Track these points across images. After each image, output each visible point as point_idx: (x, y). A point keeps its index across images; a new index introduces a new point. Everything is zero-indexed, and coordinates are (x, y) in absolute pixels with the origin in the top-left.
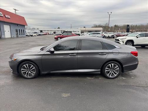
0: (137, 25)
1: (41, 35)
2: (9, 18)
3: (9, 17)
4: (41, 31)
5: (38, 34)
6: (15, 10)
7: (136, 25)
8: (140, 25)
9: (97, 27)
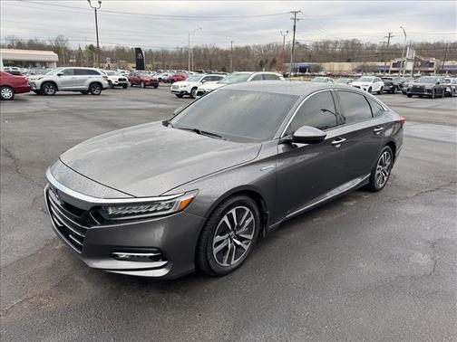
0: (153, 50)
7: (148, 49)
8: (159, 49)
9: (25, 49)
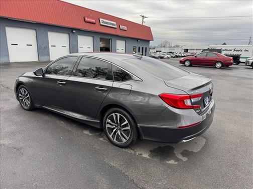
1: (180, 57)
2: (126, 30)
3: (125, 28)
4: (186, 51)
5: (173, 56)
6: (143, 17)
